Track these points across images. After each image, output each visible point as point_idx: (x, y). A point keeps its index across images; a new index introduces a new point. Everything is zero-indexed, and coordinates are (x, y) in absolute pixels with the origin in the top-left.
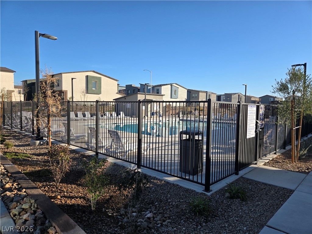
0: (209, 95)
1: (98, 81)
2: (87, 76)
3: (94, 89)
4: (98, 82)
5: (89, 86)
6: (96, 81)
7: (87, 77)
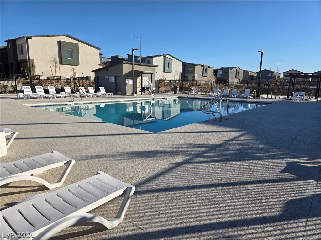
0: (206, 69)
1: (74, 48)
2: (60, 41)
3: (70, 59)
4: (74, 50)
5: (62, 55)
6: (72, 48)
7: (59, 43)
